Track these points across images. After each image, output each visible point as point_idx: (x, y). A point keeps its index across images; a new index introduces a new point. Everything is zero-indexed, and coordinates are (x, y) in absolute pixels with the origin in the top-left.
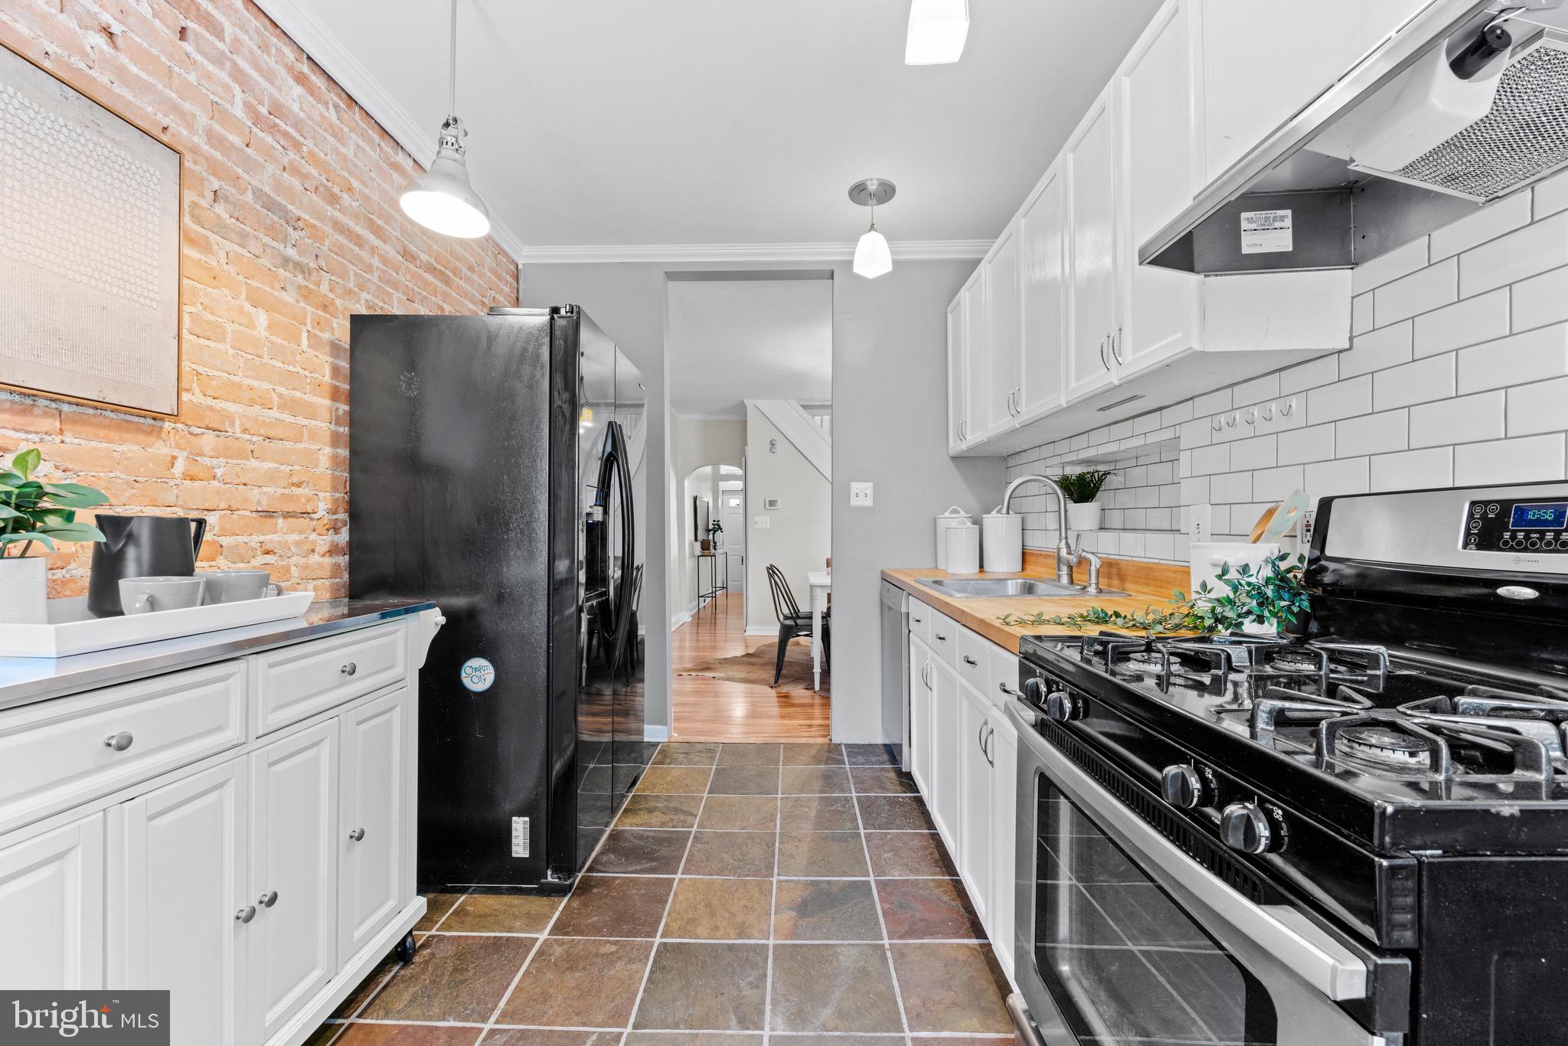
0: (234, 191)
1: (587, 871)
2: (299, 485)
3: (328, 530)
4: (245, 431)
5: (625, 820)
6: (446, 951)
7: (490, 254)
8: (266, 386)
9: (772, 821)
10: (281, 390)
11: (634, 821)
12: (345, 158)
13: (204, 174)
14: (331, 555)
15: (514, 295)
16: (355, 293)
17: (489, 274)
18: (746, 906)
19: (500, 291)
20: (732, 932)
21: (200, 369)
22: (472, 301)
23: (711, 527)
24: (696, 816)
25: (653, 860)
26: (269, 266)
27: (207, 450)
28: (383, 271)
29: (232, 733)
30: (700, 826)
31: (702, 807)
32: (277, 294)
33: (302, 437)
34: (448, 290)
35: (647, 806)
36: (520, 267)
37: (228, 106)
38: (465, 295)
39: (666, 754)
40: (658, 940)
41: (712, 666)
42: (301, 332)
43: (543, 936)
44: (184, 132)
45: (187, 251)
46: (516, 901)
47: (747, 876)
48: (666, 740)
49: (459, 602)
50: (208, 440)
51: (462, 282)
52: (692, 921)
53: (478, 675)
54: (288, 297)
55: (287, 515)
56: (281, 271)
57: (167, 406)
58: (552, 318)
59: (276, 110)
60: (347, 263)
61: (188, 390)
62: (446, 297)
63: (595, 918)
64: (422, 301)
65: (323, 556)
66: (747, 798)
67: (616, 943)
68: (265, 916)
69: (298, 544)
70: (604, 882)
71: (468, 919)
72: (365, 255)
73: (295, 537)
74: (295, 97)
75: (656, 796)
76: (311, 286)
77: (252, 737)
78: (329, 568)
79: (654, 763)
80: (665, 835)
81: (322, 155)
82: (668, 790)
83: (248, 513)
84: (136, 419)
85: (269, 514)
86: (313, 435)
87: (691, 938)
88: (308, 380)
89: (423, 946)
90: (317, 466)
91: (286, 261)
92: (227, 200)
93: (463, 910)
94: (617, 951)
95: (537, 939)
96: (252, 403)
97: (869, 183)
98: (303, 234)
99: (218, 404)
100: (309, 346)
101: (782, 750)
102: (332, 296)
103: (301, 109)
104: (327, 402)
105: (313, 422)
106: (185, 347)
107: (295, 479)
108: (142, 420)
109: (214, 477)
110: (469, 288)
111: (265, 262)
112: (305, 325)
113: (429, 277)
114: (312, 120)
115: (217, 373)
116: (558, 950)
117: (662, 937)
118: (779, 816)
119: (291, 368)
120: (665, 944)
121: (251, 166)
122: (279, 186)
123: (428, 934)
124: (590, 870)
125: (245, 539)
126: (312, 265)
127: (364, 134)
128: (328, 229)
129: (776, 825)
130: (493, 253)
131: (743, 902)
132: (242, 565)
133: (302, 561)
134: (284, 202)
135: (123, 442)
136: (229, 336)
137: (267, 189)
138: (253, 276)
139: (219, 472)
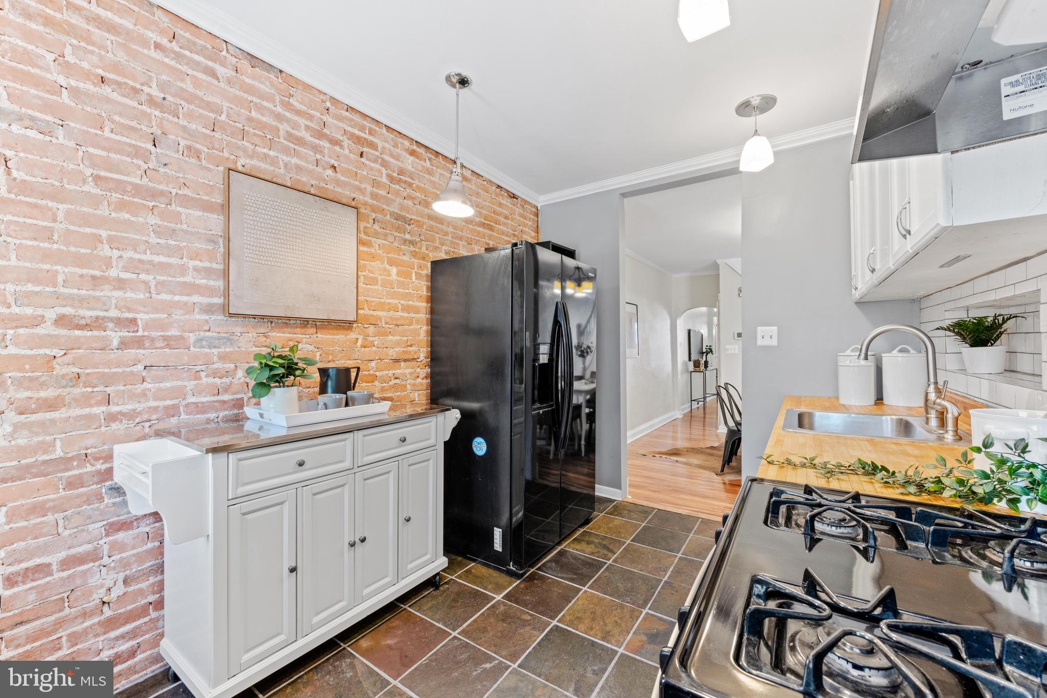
0: (381, 216)
1: (536, 569)
2: (411, 346)
3: (425, 366)
4: (386, 323)
5: (572, 545)
6: (455, 589)
7: (519, 206)
8: (396, 301)
9: (664, 571)
10: (402, 302)
11: (577, 547)
12: (434, 183)
13: (369, 213)
14: (426, 379)
15: (535, 226)
16: (439, 248)
17: (518, 218)
18: (616, 622)
19: (526, 225)
20: (600, 635)
21: (368, 299)
22: (507, 236)
23: (704, 350)
24: (615, 554)
25: (576, 574)
26: (397, 246)
27: (371, 334)
28: (454, 233)
29: (347, 464)
30: (615, 561)
31: (622, 549)
32: (401, 258)
33: (412, 322)
34: (492, 233)
35: (588, 539)
36: (539, 208)
37: (380, 179)
38: (503, 233)
39: (618, 509)
40: (555, 622)
41: (680, 452)
42: (412, 273)
43: (499, 597)
44: (361, 197)
45: (362, 248)
46: (495, 574)
47: (627, 602)
48: (621, 499)
49: (474, 406)
50: (372, 329)
51: (501, 227)
52: (579, 619)
53: (480, 447)
54: (406, 258)
55: (405, 361)
56: (403, 246)
57: (352, 318)
58: (513, 250)
59: (401, 172)
60: (435, 234)
61: (362, 309)
62: (490, 237)
63: (528, 597)
64: (476, 243)
65: (423, 379)
66: (655, 551)
67: (531, 615)
68: (359, 547)
69: (411, 374)
70: (543, 578)
71: (470, 576)
72: (444, 227)
73: (409, 370)
74: (410, 163)
75: (597, 535)
76: (417, 250)
77: (356, 466)
78: (425, 385)
79: (606, 513)
80: (590, 561)
81: (423, 185)
82: (606, 533)
83: (388, 361)
84: (343, 324)
85: (397, 361)
86: (418, 321)
87: (573, 628)
88: (415, 295)
89: (446, 583)
90: (419, 336)
91: (405, 241)
92: (378, 221)
93: (470, 570)
94: (530, 621)
95: (495, 598)
96: (389, 310)
97: (752, 100)
98: (413, 226)
99: (375, 313)
100: (416, 279)
101: (698, 523)
102: (427, 252)
103: (413, 167)
104: (425, 304)
105: (418, 315)
106: (360, 291)
107: (409, 343)
108: (345, 324)
109: (374, 346)
110: (505, 229)
111: (396, 244)
112: (414, 269)
113: (481, 229)
114: (418, 170)
115: (374, 299)
116: (502, 608)
117: (558, 622)
118: (671, 569)
119: (407, 291)
120: (557, 626)
121: (388, 202)
122: (402, 207)
123: (451, 577)
124: (539, 569)
125: (386, 372)
126: (418, 240)
127: (444, 167)
128: (426, 220)
129: (666, 574)
130: (521, 205)
131: (616, 619)
132: (385, 384)
133: (412, 382)
134: (404, 214)
135: (338, 334)
136: (380, 282)
137: (396, 211)
138: (390, 252)
139: (376, 343)
